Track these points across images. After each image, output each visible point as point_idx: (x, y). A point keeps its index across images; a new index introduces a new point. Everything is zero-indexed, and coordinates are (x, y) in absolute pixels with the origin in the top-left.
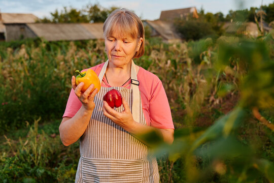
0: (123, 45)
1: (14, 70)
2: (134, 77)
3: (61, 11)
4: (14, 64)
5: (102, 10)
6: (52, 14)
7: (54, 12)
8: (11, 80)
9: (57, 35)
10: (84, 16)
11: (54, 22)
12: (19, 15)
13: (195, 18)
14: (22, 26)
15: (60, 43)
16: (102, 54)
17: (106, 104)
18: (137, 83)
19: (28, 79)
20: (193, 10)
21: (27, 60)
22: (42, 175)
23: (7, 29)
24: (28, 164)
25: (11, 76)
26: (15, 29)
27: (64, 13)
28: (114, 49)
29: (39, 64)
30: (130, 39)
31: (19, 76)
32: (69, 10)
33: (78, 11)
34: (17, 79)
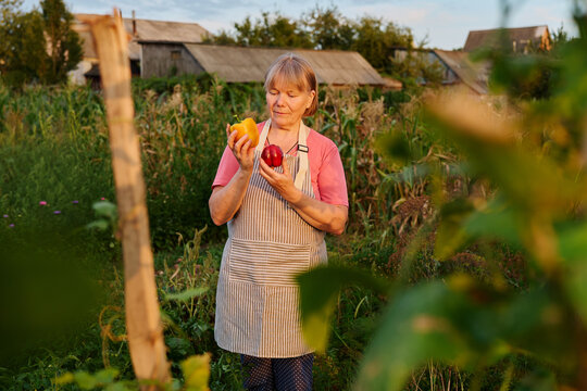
0: (288, 99)
1: (157, 134)
2: (303, 141)
3: (256, 21)
4: (157, 123)
5: (342, 22)
6: (236, 26)
7: (241, 24)
8: (149, 154)
9: (244, 70)
10: (302, 34)
11: (241, 44)
12: (170, 25)
13: (542, 51)
14: (176, 49)
15: (248, 88)
16: (336, 113)
17: (263, 162)
18: (306, 149)
19: (182, 154)
20: (540, 33)
21: (183, 116)
22: (203, 334)
23: (144, 52)
24: (178, 313)
25: (150, 147)
26: (161, 53)
27: (262, 24)
28: (276, 104)
29: (207, 126)
30: (296, 91)
31: (165, 146)
32: (272, 20)
33: (291, 22)
34: (161, 153)
